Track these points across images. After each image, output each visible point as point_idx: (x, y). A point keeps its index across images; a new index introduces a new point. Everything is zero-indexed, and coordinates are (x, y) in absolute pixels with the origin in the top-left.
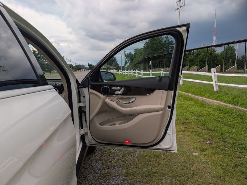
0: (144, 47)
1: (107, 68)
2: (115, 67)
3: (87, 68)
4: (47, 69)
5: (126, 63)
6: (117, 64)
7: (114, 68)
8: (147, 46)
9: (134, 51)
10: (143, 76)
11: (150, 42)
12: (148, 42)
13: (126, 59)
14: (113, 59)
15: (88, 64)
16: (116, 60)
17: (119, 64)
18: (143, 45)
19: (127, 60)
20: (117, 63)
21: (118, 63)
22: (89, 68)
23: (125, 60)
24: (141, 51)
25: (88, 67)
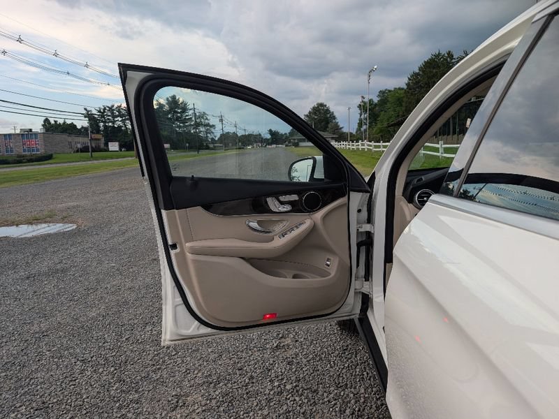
0: (408, 85)
2: (334, 134)
3: (266, 139)
4: (187, 145)
5: (360, 125)
6: (337, 129)
8: (417, 83)
9: (379, 96)
10: (445, 155)
11: (423, 72)
12: (418, 71)
14: (329, 115)
15: (270, 131)
16: (334, 118)
17: (341, 128)
18: (406, 80)
19: (362, 117)
20: (336, 124)
21: (341, 126)
22: (272, 138)
23: (359, 117)
24: (398, 95)
25: (269, 136)
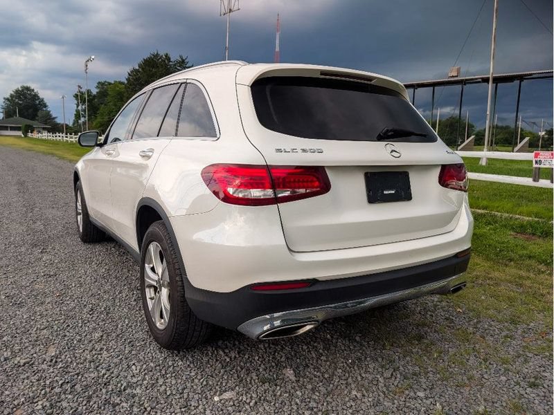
0: (128, 80)
1: (26, 125)
5: (78, 116)
6: (49, 118)
7: (44, 129)
8: (137, 80)
9: (97, 87)
11: (143, 69)
12: (137, 68)
13: (78, 107)
14: (37, 102)
16: (45, 105)
19: (80, 108)
20: (48, 114)
21: (54, 116)
23: (76, 108)
24: (118, 89)
